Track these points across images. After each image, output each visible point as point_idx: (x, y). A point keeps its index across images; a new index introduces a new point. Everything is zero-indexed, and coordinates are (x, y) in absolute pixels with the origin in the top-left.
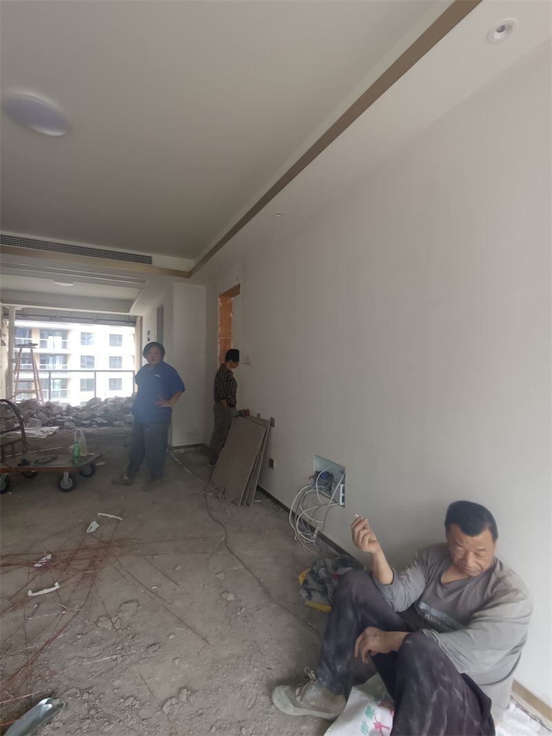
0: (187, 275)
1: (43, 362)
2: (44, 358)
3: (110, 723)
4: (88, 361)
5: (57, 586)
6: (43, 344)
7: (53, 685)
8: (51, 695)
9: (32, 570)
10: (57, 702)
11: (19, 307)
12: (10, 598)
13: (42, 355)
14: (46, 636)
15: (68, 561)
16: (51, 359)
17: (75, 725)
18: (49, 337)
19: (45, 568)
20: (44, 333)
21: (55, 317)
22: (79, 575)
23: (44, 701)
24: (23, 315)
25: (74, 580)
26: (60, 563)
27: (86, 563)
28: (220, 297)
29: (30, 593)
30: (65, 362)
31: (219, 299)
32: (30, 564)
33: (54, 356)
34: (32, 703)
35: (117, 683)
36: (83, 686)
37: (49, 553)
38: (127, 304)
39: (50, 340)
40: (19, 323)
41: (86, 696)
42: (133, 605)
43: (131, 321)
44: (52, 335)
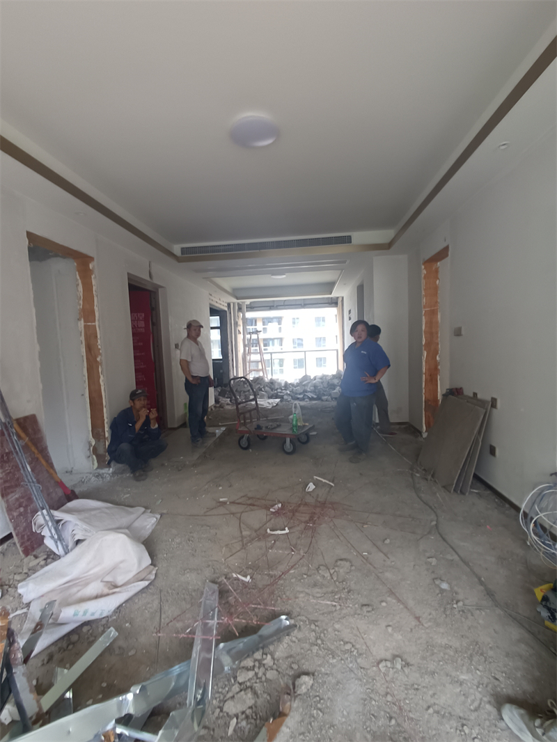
0: (387, 247)
1: (265, 345)
2: (266, 342)
3: (333, 657)
4: (299, 342)
5: (287, 531)
6: (265, 331)
7: (290, 608)
8: (289, 615)
9: (269, 513)
10: (292, 622)
11: (248, 302)
12: (256, 531)
13: (264, 340)
14: (282, 567)
15: (294, 512)
16: (271, 342)
17: (307, 646)
18: (269, 324)
19: (277, 513)
20: (266, 321)
21: (273, 306)
22: (303, 526)
23: (283, 617)
24: (251, 308)
25: (299, 528)
26: (288, 512)
27: (307, 517)
28: (423, 264)
29: (268, 531)
30: (281, 344)
31: (423, 267)
32: (267, 508)
33: (272, 340)
34: (275, 616)
35: (337, 626)
36: (312, 618)
37: (279, 502)
38: (330, 286)
39: (270, 326)
40: (249, 315)
41: (313, 627)
42: (348, 564)
43: (334, 303)
44: (270, 322)
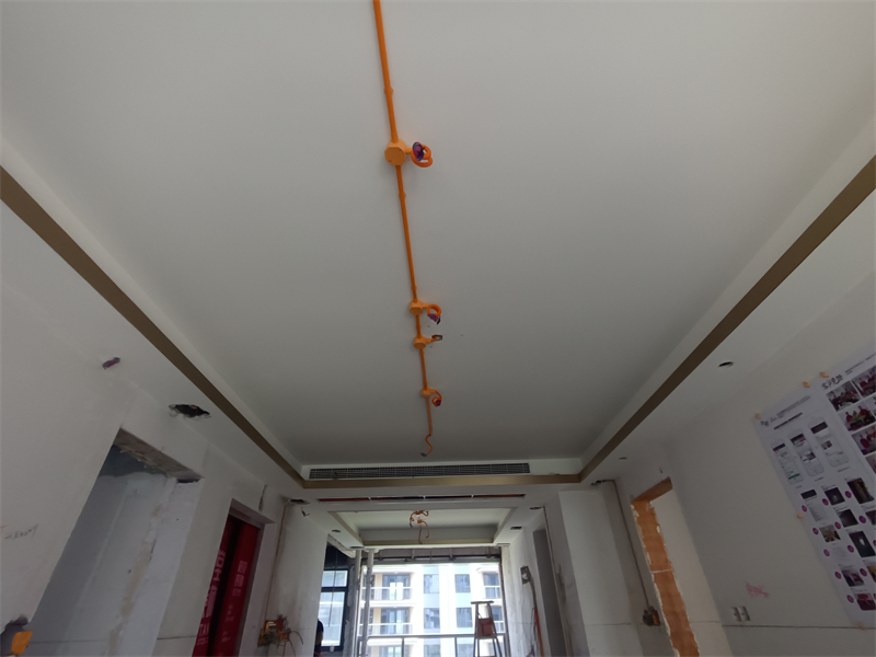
0: (577, 478)
1: (384, 619)
2: (386, 615)
4: (433, 617)
6: (385, 594)
11: (378, 548)
13: (384, 610)
16: (392, 614)
18: (392, 584)
24: (381, 559)
28: (632, 503)
30: (406, 619)
31: (632, 507)
33: (395, 610)
38: (491, 530)
44: (393, 581)
